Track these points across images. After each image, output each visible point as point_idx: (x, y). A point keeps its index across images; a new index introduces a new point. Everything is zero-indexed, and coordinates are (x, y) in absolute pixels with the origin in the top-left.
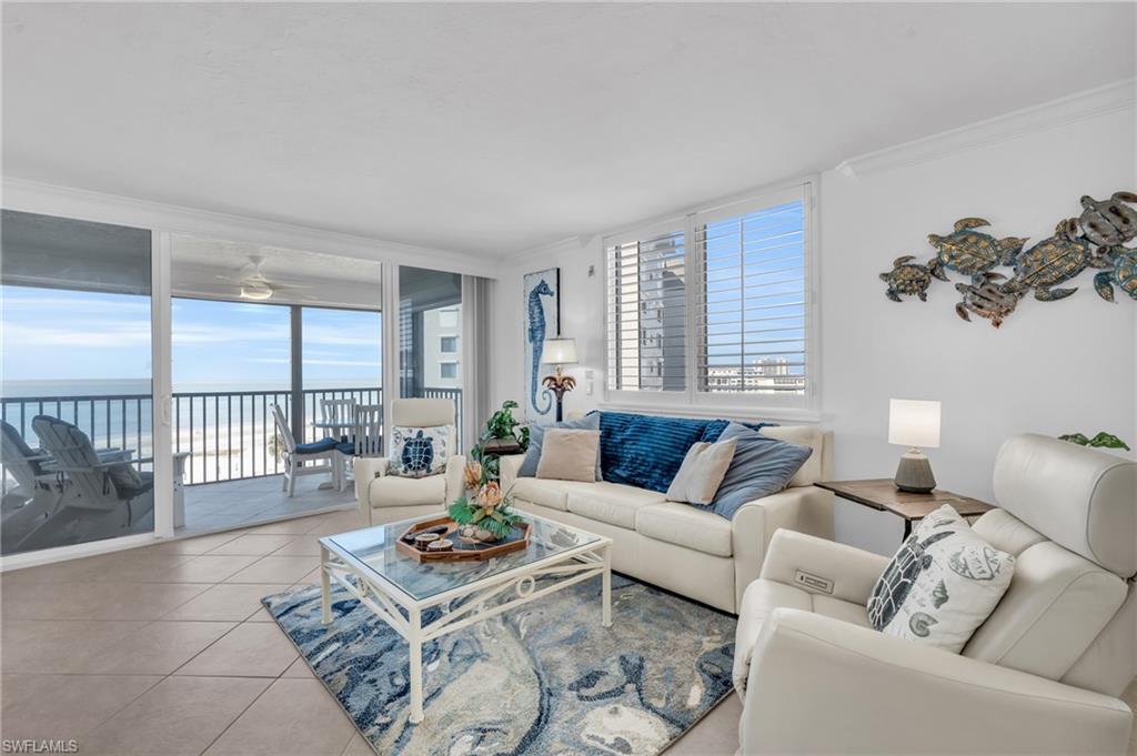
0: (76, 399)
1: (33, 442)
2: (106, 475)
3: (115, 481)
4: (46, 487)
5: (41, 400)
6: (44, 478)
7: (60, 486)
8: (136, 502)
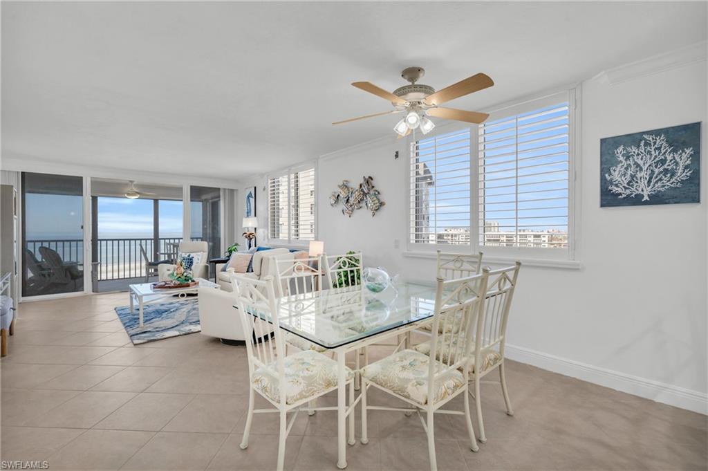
0: (57, 241)
1: (39, 257)
2: (66, 269)
3: (70, 272)
4: (44, 275)
5: (42, 241)
6: (44, 272)
7: (49, 275)
8: (77, 280)
